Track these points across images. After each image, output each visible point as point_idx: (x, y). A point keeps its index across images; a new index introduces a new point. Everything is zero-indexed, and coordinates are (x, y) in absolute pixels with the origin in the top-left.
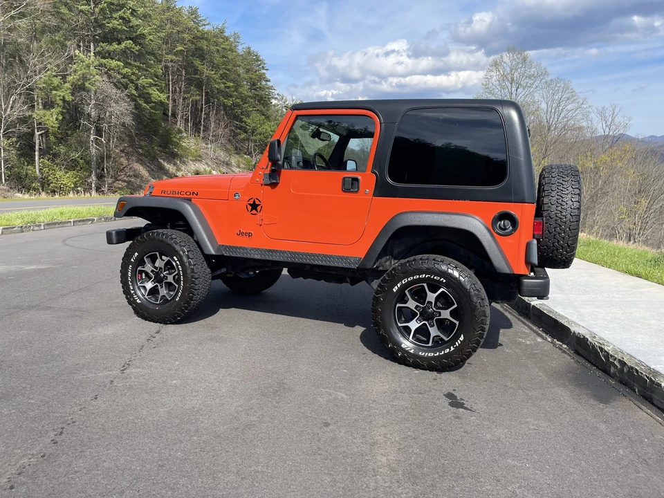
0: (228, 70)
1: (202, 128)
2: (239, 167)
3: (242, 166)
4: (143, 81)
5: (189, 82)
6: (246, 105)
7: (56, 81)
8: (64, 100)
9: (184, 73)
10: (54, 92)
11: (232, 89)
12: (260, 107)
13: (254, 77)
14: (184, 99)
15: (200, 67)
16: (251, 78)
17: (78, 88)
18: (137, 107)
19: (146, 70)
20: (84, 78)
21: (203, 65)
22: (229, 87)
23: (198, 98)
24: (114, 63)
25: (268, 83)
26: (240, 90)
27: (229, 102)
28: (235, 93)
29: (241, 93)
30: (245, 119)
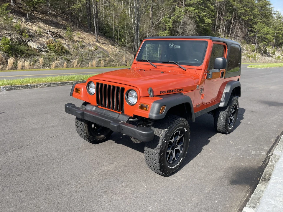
0: (248, 2)
1: (230, 33)
2: (247, 50)
3: (249, 49)
4: (202, 14)
5: (227, 11)
6: (255, 19)
7: (168, 19)
8: (170, 28)
9: (225, 7)
10: (166, 24)
11: (249, 12)
12: (264, 19)
13: (262, 4)
14: (223, 19)
15: (233, 3)
16: (260, 5)
17: (175, 21)
18: (198, 27)
19: (205, 9)
20: (178, 17)
21: (234, 2)
22: (247, 11)
23: (230, 18)
24: (191, 9)
25: (270, 6)
26: (253, 12)
27: (246, 18)
28: (250, 14)
29: (254, 13)
30: (254, 26)
